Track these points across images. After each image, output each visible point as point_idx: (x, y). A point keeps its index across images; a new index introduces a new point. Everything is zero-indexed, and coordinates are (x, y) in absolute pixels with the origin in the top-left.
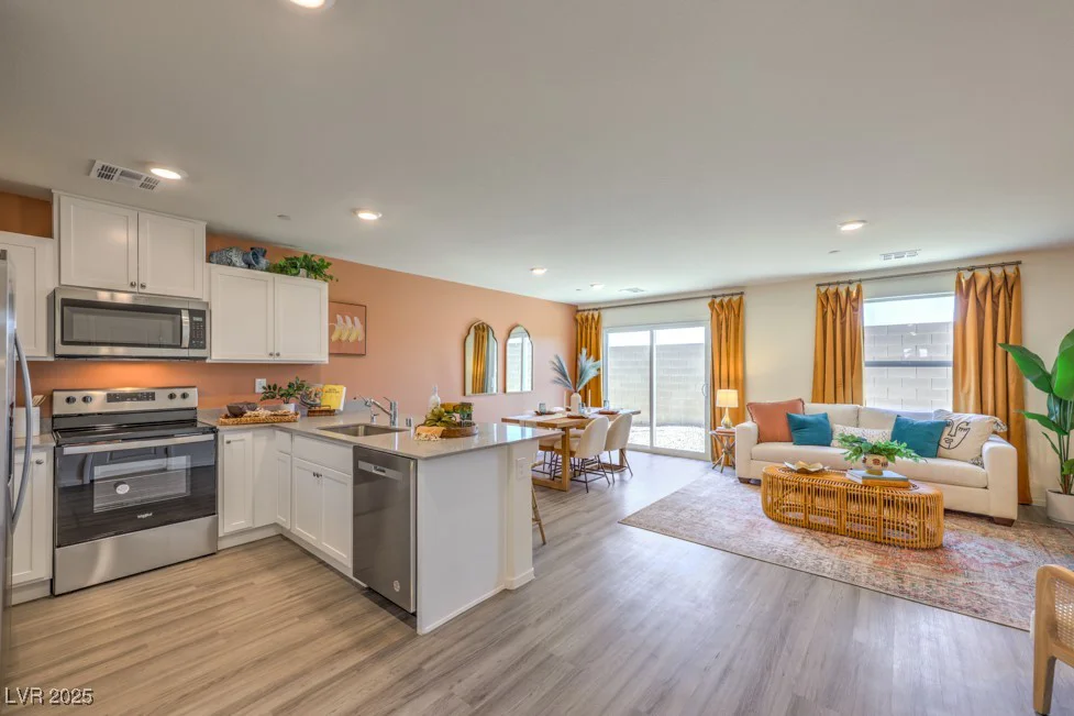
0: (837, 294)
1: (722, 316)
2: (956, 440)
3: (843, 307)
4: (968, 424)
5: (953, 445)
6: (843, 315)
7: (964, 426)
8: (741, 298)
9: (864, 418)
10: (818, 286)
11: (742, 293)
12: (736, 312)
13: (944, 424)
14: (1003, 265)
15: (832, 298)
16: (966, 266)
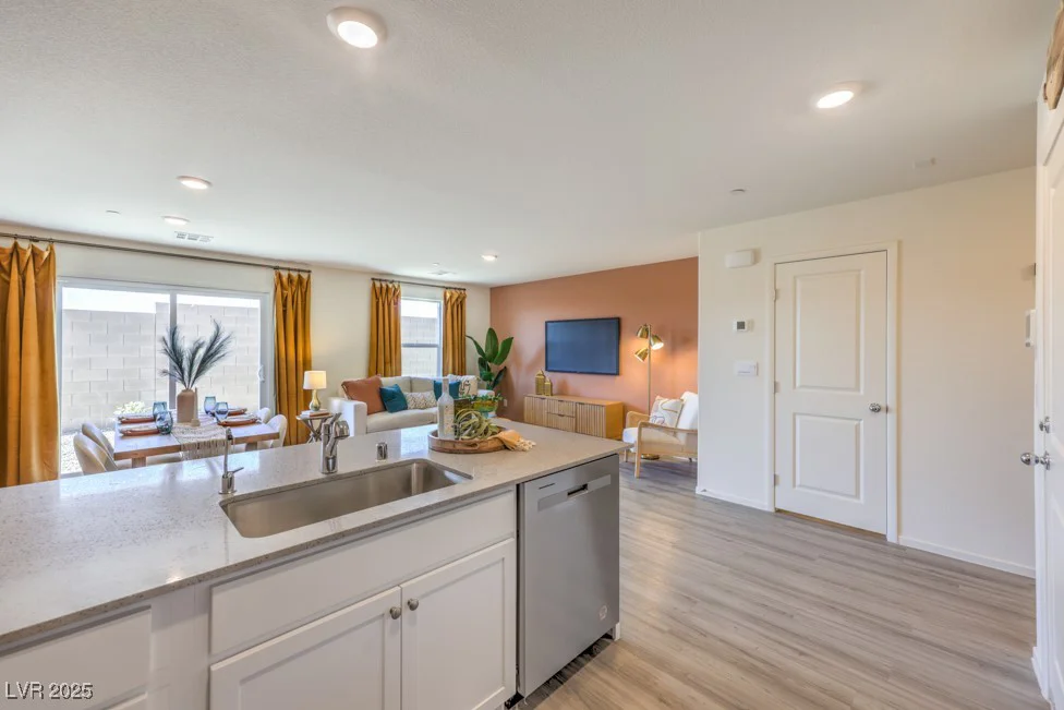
0: (387, 289)
1: (289, 293)
3: (390, 300)
4: (468, 382)
7: (466, 383)
8: (309, 277)
9: (415, 385)
10: (373, 279)
11: (309, 272)
12: (304, 290)
13: (459, 383)
14: (459, 289)
15: (384, 291)
16: (446, 285)
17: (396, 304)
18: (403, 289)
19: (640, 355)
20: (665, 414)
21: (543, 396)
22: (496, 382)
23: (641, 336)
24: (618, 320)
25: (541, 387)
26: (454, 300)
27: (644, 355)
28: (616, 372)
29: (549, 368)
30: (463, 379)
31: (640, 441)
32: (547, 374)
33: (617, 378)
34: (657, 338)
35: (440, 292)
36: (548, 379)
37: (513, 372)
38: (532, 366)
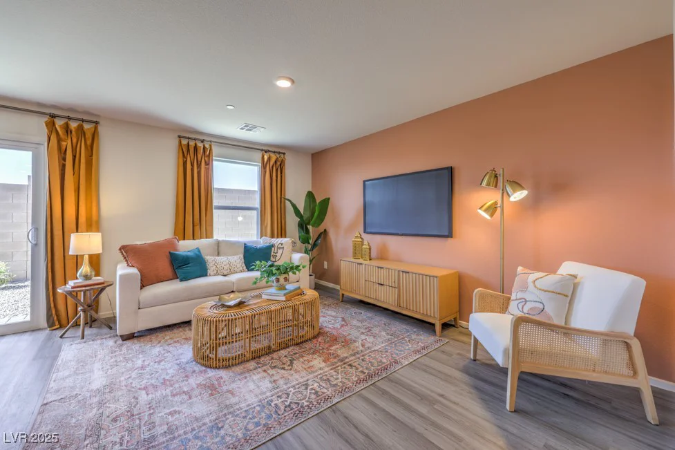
0: (196, 147)
1: (67, 144)
2: (279, 255)
3: (199, 159)
4: (282, 244)
5: (278, 258)
6: (199, 166)
7: (280, 246)
8: (96, 128)
9: (222, 249)
10: (180, 137)
11: (97, 123)
12: (89, 142)
13: (271, 246)
14: (279, 153)
15: (192, 150)
16: (265, 148)
17: (207, 164)
18: (216, 150)
19: (486, 211)
20: (543, 297)
21: (361, 261)
22: (314, 245)
23: (488, 184)
24: (450, 170)
25: (357, 251)
26: (272, 163)
27: (492, 210)
28: (449, 234)
29: (368, 230)
30: (277, 241)
31: (516, 348)
32: (365, 236)
33: (450, 240)
34: (517, 185)
35: (258, 155)
36: (366, 243)
37: (332, 235)
38: (351, 227)
